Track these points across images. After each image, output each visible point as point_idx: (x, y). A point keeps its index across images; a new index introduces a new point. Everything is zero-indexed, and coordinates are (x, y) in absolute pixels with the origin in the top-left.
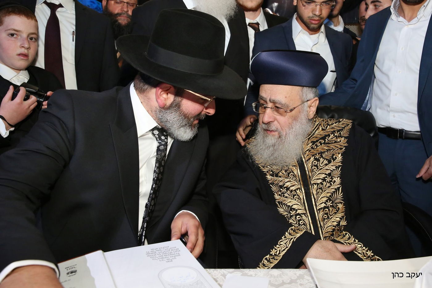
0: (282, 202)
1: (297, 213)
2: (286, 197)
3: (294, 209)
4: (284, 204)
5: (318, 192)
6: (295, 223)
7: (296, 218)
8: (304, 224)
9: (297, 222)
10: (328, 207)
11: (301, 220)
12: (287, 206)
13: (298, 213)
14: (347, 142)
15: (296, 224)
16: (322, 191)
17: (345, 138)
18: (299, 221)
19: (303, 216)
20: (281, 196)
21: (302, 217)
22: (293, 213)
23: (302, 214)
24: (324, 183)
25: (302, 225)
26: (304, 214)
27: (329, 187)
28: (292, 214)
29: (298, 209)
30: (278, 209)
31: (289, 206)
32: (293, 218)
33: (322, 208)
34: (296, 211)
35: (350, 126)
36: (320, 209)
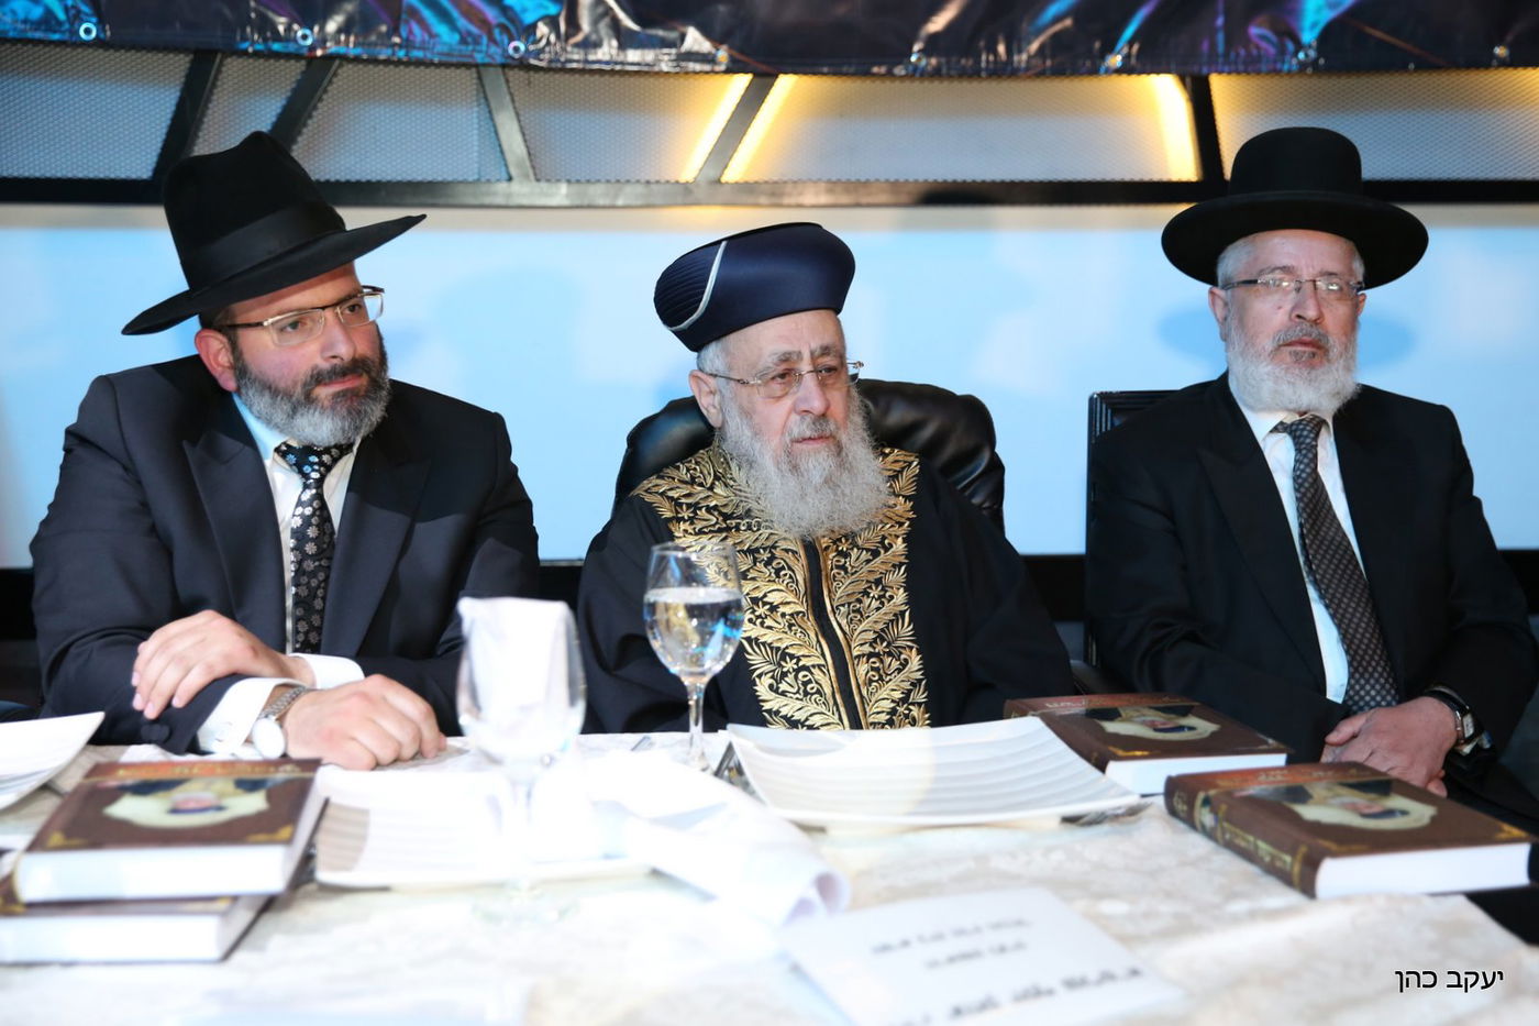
0: (757, 639)
1: (801, 664)
2: (770, 628)
3: (792, 657)
4: (764, 644)
5: (851, 620)
6: (795, 691)
7: (796, 678)
8: (818, 692)
9: (799, 689)
10: (877, 655)
11: (810, 682)
12: (771, 648)
13: (804, 666)
14: (913, 509)
15: (798, 692)
16: (862, 616)
17: (907, 498)
18: (805, 684)
19: (816, 671)
20: (755, 624)
21: (812, 673)
22: (790, 665)
23: (814, 666)
24: (867, 601)
25: (812, 694)
26: (819, 666)
27: (878, 609)
28: (785, 670)
29: (803, 656)
30: (747, 656)
31: (778, 649)
32: (790, 679)
33: (863, 655)
34: (799, 659)
35: (915, 469)
36: (858, 657)
